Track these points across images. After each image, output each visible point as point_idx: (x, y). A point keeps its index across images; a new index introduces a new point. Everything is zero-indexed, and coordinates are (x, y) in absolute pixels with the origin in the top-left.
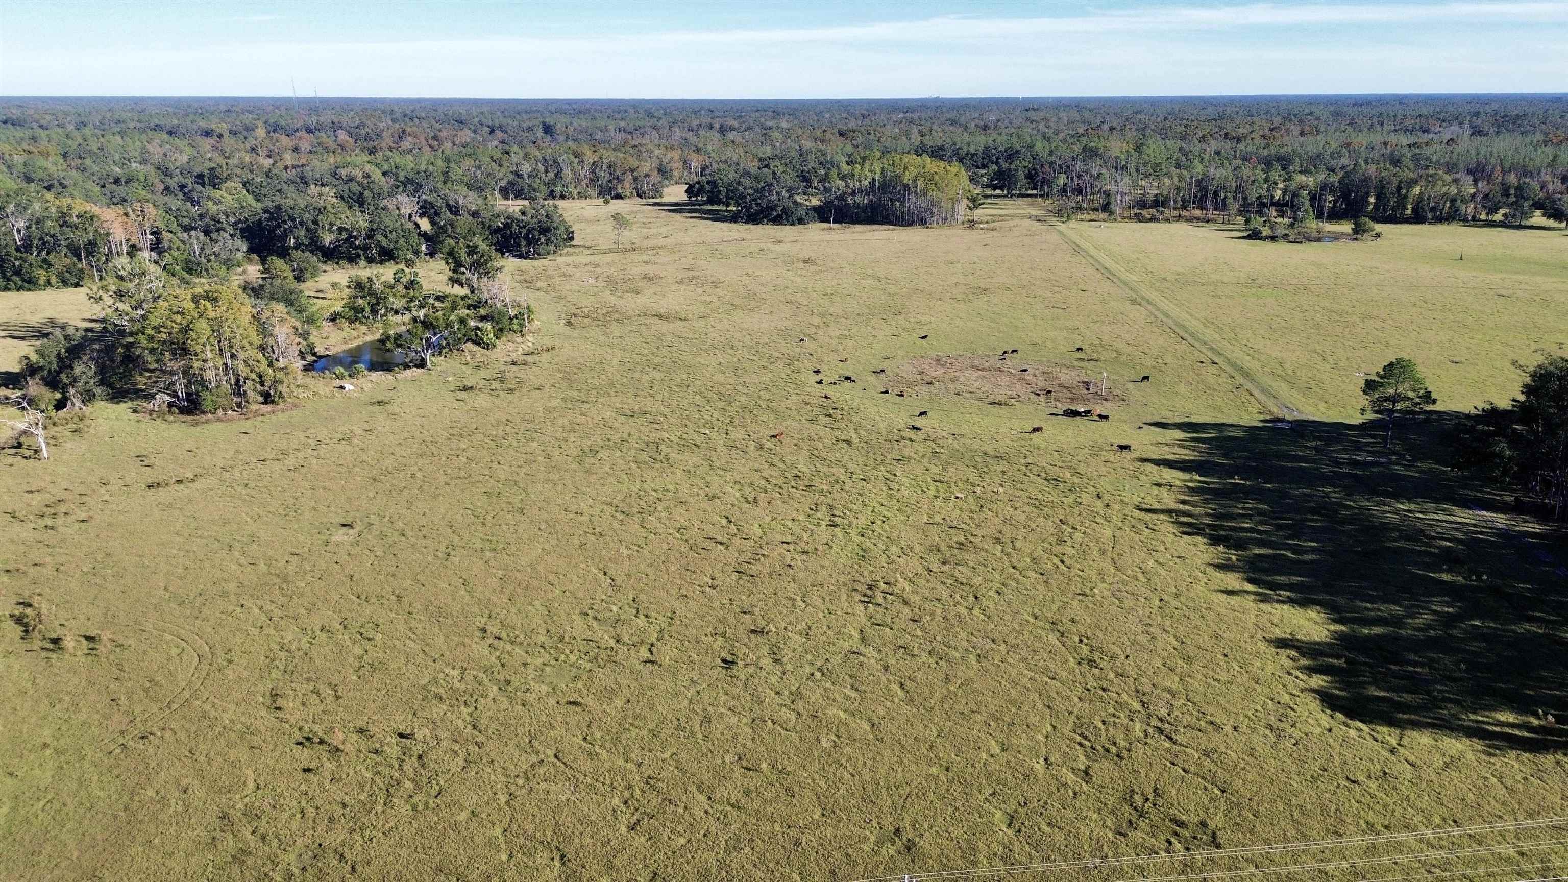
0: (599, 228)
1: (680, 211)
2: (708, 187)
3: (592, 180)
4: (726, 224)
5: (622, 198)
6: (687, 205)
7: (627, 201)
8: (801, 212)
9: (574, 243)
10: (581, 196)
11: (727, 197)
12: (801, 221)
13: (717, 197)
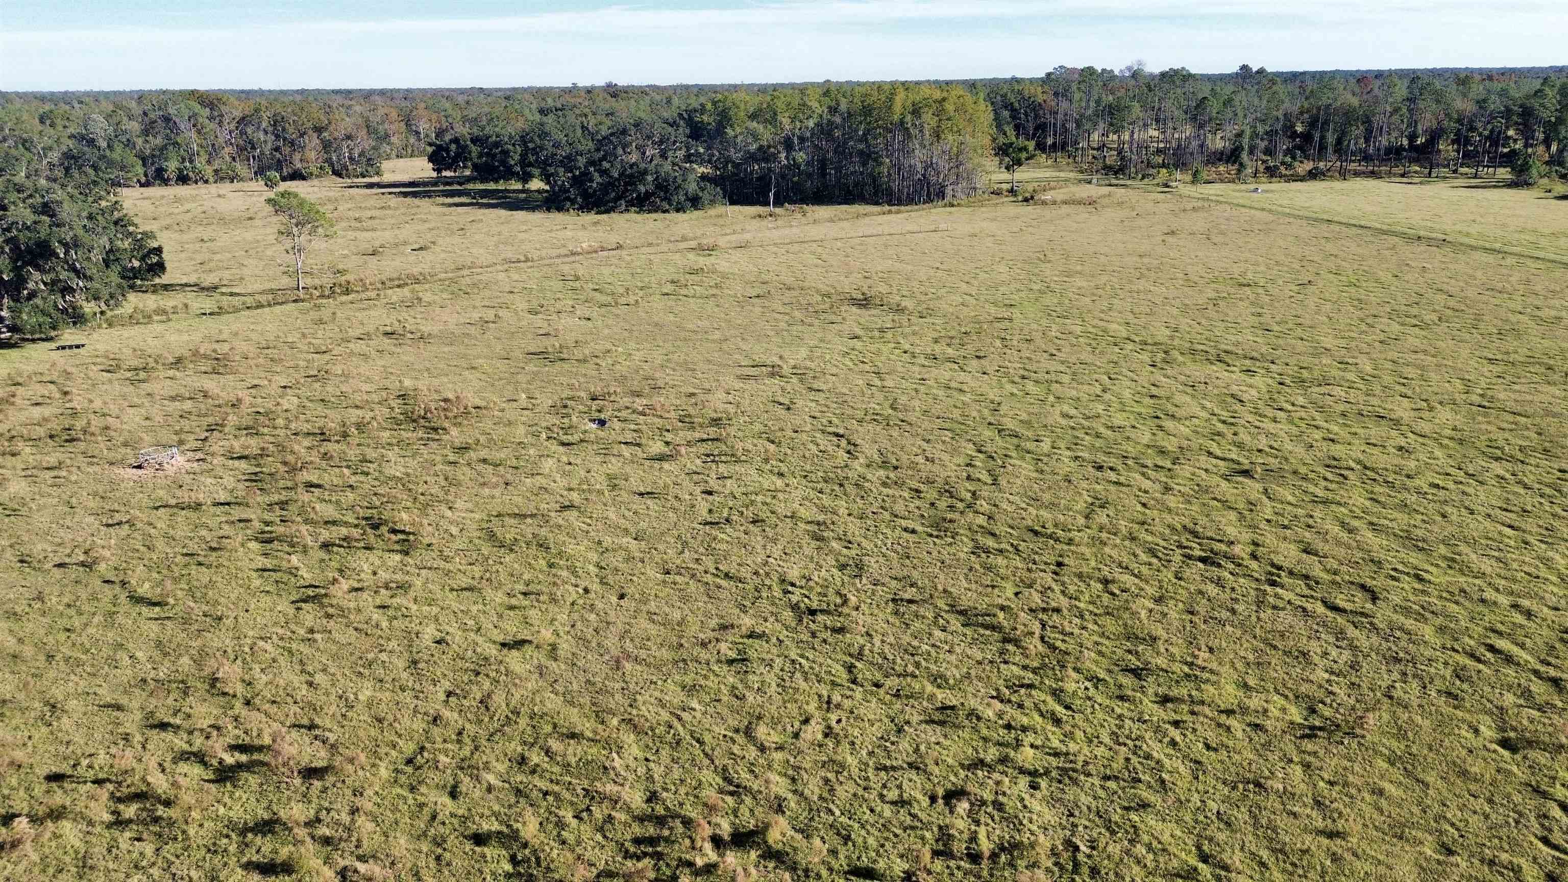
0: (249, 236)
1: (427, 195)
2: (475, 150)
3: (242, 149)
4: (537, 217)
5: (303, 178)
6: (435, 184)
7: (315, 182)
8: (692, 187)
9: (165, 279)
10: (220, 177)
11: (524, 162)
12: (695, 202)
13: (504, 163)
